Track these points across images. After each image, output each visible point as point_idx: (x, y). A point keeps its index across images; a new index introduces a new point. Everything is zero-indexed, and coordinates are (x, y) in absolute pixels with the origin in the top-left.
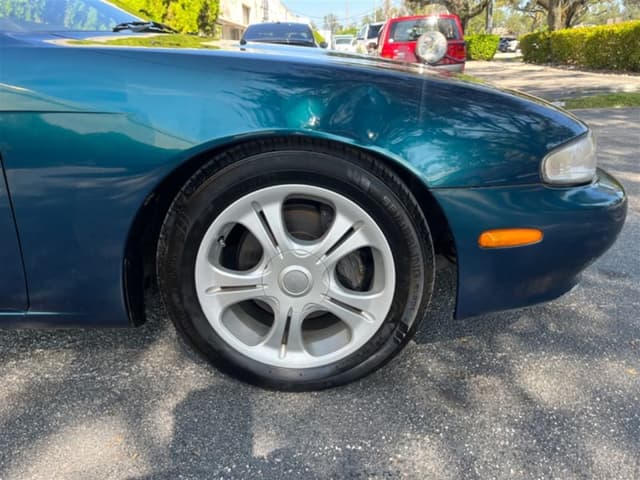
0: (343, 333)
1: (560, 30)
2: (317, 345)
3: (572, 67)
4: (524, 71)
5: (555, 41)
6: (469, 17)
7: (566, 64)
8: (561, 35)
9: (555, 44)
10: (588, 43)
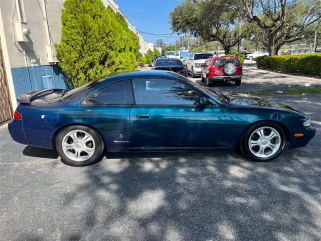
0: (271, 152)
1: (273, 56)
2: (267, 153)
3: (280, 72)
4: (260, 73)
5: (272, 60)
6: (231, 46)
7: (277, 70)
8: (274, 58)
9: (272, 62)
10: (286, 62)
